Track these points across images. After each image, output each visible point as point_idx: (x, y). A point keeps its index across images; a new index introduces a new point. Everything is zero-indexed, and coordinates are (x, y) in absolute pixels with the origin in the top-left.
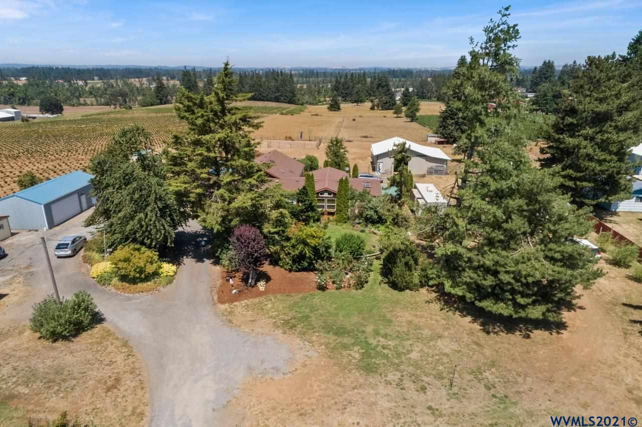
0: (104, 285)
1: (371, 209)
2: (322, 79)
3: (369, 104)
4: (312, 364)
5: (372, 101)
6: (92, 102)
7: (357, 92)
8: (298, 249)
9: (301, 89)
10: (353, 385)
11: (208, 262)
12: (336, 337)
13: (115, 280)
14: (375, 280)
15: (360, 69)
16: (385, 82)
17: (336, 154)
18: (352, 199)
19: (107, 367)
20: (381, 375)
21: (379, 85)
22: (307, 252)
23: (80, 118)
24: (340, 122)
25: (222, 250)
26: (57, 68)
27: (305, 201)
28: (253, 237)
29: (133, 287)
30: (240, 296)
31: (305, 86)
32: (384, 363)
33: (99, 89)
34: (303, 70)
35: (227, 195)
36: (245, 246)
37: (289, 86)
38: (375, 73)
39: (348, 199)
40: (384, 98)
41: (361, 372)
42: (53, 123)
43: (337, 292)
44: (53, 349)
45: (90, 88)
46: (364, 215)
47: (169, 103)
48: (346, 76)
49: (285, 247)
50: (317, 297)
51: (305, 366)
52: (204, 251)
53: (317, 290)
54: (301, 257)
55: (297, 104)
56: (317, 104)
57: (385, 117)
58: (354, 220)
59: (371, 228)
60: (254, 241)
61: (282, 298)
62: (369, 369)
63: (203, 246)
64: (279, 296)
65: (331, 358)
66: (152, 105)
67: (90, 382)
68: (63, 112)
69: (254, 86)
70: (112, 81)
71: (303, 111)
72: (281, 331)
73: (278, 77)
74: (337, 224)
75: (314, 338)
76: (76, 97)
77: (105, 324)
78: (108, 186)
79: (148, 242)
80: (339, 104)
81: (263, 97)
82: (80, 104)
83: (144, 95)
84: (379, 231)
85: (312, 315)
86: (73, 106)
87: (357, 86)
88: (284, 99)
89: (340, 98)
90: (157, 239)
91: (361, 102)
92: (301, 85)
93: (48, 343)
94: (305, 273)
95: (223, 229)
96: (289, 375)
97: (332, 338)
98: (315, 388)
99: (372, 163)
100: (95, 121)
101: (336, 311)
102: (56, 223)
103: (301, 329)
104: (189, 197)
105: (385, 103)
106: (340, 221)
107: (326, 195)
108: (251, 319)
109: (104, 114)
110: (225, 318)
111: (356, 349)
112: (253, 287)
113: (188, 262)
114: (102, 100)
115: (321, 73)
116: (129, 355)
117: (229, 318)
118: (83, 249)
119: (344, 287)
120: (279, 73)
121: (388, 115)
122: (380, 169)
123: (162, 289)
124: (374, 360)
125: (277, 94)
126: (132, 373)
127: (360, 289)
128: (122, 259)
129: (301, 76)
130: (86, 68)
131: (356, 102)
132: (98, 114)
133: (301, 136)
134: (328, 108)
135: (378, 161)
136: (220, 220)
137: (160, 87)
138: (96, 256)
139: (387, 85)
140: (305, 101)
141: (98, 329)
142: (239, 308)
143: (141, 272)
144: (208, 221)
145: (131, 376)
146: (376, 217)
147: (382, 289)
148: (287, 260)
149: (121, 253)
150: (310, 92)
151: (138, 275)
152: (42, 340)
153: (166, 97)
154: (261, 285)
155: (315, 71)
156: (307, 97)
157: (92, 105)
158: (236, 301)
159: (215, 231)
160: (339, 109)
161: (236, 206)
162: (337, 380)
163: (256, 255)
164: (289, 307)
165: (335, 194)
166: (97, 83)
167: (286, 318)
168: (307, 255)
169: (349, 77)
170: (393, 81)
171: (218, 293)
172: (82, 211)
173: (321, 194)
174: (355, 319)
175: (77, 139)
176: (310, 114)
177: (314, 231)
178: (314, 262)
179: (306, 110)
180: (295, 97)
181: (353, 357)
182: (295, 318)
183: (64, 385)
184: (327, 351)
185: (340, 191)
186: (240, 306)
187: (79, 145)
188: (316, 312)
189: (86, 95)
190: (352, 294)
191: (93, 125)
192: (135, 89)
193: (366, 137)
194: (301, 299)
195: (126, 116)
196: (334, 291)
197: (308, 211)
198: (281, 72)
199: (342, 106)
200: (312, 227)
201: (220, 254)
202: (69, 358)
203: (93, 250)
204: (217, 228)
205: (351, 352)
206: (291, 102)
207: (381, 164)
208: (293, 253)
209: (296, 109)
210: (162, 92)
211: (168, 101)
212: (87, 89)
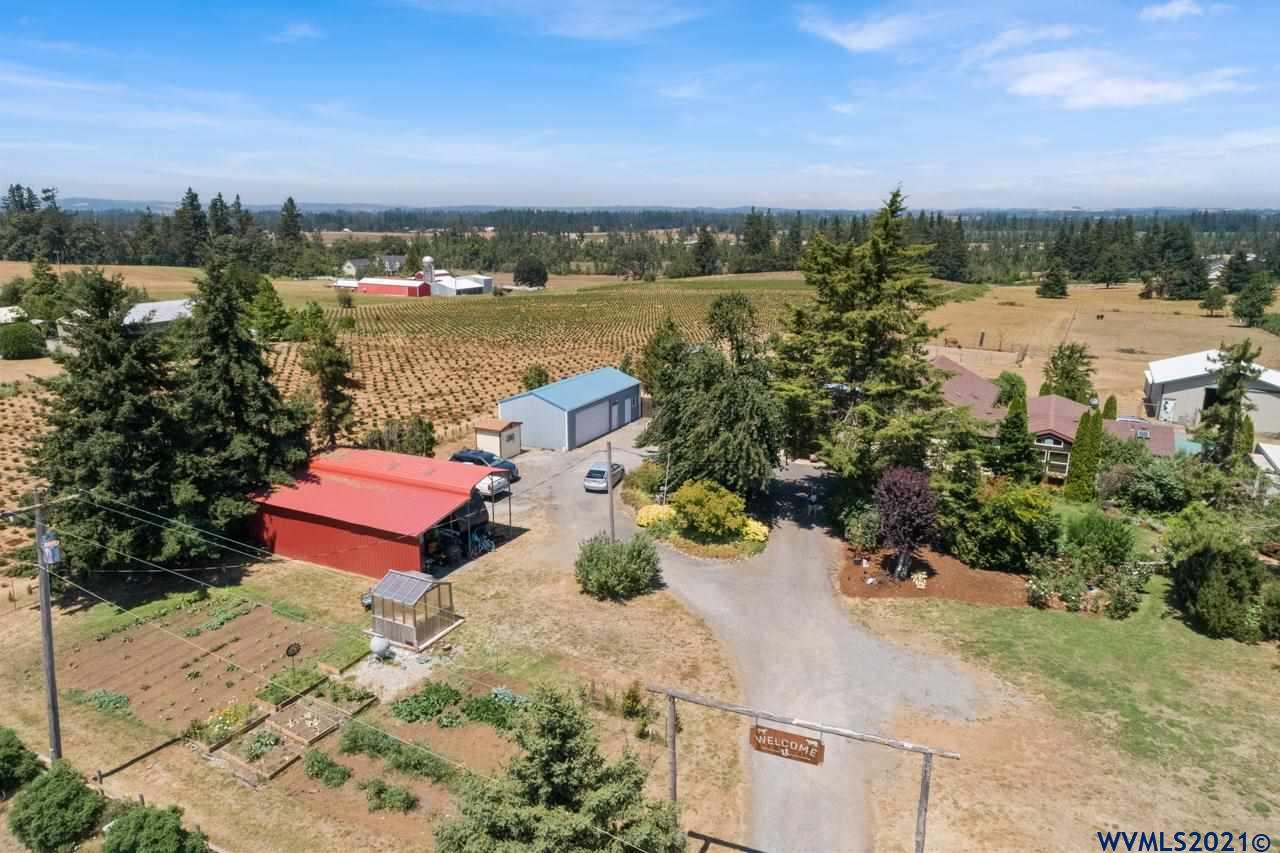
0: (658, 538)
1: (1149, 479)
2: (1024, 232)
3: (1140, 287)
4: (1019, 717)
5: (1145, 280)
6: (588, 269)
7: (1110, 260)
8: (994, 526)
9: (977, 252)
10: (1106, 767)
11: (818, 532)
12: (1069, 687)
13: (674, 534)
14: (1152, 609)
15: (1118, 213)
16: (1182, 239)
17: (1067, 374)
18: (1105, 454)
19: (677, 648)
20: (1165, 765)
21: (1167, 245)
22: (1013, 533)
23: (575, 293)
24: (1066, 320)
25: (851, 511)
26: (539, 212)
27: (1017, 440)
28: (917, 488)
29: (702, 548)
30: (879, 589)
31: (985, 247)
32: (1171, 749)
33: (601, 246)
34: (982, 215)
35: (873, 415)
36: (902, 503)
37: (953, 245)
38: (1155, 219)
39: (1098, 456)
40: (1175, 274)
41: (1123, 751)
42: (538, 298)
43: (1071, 616)
44: (601, 609)
45: (587, 245)
46: (1132, 490)
47: (716, 274)
48: (1086, 226)
49: (967, 520)
50: (1027, 617)
51: (1006, 716)
52: (812, 512)
53: (1027, 606)
54: (1000, 542)
55: (968, 282)
56: (1010, 283)
57: (1177, 313)
58: (1108, 499)
59: (1143, 517)
60: (918, 496)
61: (957, 606)
62: (1139, 751)
63: (812, 503)
64: (952, 602)
65: (1058, 717)
66: (687, 275)
67: (658, 662)
68: (547, 284)
70: (623, 234)
71: (982, 296)
72: (959, 656)
73: (931, 226)
74: (1068, 503)
75: (1024, 679)
76: (565, 257)
77: (667, 592)
78: (680, 384)
79: (731, 479)
80: (1065, 283)
82: (570, 272)
83: (672, 258)
84: (1164, 524)
85: (1017, 643)
86: (560, 274)
87: (1112, 247)
88: (941, 271)
89: (1067, 272)
90: (745, 475)
91: (1117, 281)
92: (978, 246)
93: (593, 601)
94: (1003, 574)
95: (859, 472)
96: (978, 725)
97: (1061, 686)
98: (1028, 754)
99: (1147, 401)
100: (601, 298)
101: (1067, 646)
102: (578, 442)
103: (996, 660)
104: (809, 411)
105: (1179, 285)
106: (1075, 497)
107: (1049, 443)
108: (902, 628)
109: (612, 288)
110: (856, 618)
111: (1111, 713)
112: (903, 580)
113: (786, 526)
114: (605, 265)
116: (707, 639)
117: (864, 619)
118: (622, 483)
119: (1085, 610)
120: (935, 219)
121: (1184, 310)
122: (1166, 413)
123: (746, 558)
124: (1149, 739)
126: (714, 663)
127: (1120, 618)
128: (693, 499)
129: (978, 225)
130: (582, 211)
131: (1103, 280)
132: (602, 288)
133: (981, 342)
134: (1038, 292)
135: (1165, 396)
136: (855, 456)
137: (706, 244)
138: (643, 496)
139: (1188, 247)
140: (985, 276)
141: (657, 595)
142: (880, 610)
143: (717, 526)
144: (836, 455)
145: (714, 667)
146: (1160, 496)
147: (1170, 626)
148: (970, 545)
149: (689, 491)
150: (996, 258)
151: (713, 530)
152: (585, 595)
153: (713, 262)
154: (919, 579)
155: (1010, 217)
156: (989, 267)
157: (588, 274)
158: (875, 596)
159: (846, 473)
160: (1063, 294)
161: (890, 433)
162: (1072, 753)
163: (918, 521)
164: (973, 622)
165: (1068, 443)
166: (600, 237)
167: (968, 639)
168: (1012, 540)
169: (1093, 227)
170: (1201, 239)
171: (841, 579)
172: (610, 431)
173: (1039, 441)
174: (1108, 666)
175: (580, 324)
176: (996, 301)
177: (1033, 496)
178: (1024, 554)
179: (987, 294)
180: (965, 266)
181: (1104, 724)
182: (984, 642)
183: (623, 658)
184: (1050, 703)
185: (1080, 436)
186: (881, 606)
187: (588, 333)
188: (1026, 640)
189: (579, 257)
190: (1102, 625)
191: (599, 304)
192: (658, 247)
193: (1131, 351)
194: (996, 613)
195: (646, 292)
196: (1063, 613)
197: (1019, 460)
198: (940, 217)
199: (1070, 288)
200: (1028, 488)
201: (846, 516)
202: (623, 624)
203: (638, 487)
204: (849, 469)
205: (1102, 717)
206: (954, 276)
208: (983, 533)
209: (965, 291)
210: (707, 254)
211: (715, 269)
212: (582, 246)
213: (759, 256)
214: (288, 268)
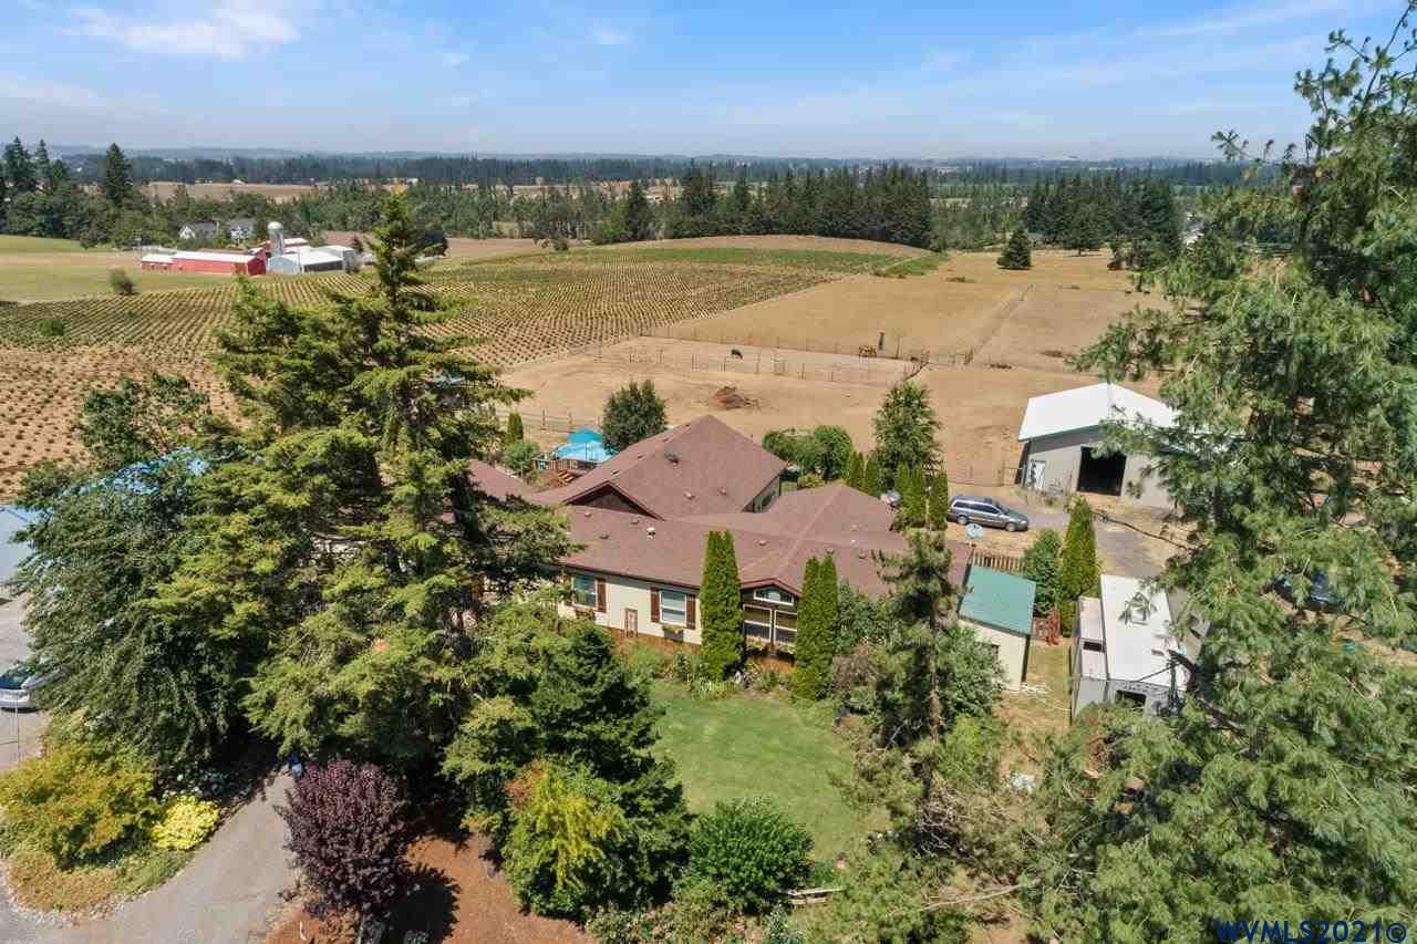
2: (1012, 185)
3: (1108, 255)
5: (1117, 247)
6: (511, 230)
7: (1083, 224)
9: (955, 209)
16: (1164, 197)
24: (1010, 304)
26: (475, 160)
31: (966, 203)
33: (531, 204)
37: (917, 204)
39: (832, 628)
45: (516, 201)
47: (650, 239)
55: (929, 248)
56: (978, 249)
66: (616, 241)
68: (447, 252)
69: (836, 203)
70: (561, 187)
71: (935, 268)
73: (894, 182)
76: (484, 220)
80: (1031, 251)
81: (855, 228)
82: (490, 235)
86: (477, 237)
87: (1086, 208)
88: (903, 235)
89: (1034, 237)
92: (956, 201)
106: (804, 692)
107: (774, 598)
114: (530, 226)
115: (1012, 172)
122: (1034, 480)
125: (887, 224)
129: (964, 177)
131: (1076, 246)
133: (882, 344)
134: (999, 262)
135: (1031, 457)
137: (637, 202)
139: (1168, 207)
140: (951, 241)
150: (972, 218)
153: (646, 225)
156: (959, 230)
157: (512, 237)
160: (1026, 264)
165: (798, 600)
176: (946, 276)
179: (942, 265)
180: (929, 230)
189: (506, 216)
193: (1056, 355)
199: (1037, 256)
206: (918, 242)
207: (1039, 467)
209: (919, 262)
210: (639, 215)
211: (649, 233)
212: (511, 202)
213: (700, 218)
214: (103, 235)
